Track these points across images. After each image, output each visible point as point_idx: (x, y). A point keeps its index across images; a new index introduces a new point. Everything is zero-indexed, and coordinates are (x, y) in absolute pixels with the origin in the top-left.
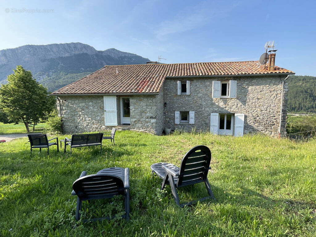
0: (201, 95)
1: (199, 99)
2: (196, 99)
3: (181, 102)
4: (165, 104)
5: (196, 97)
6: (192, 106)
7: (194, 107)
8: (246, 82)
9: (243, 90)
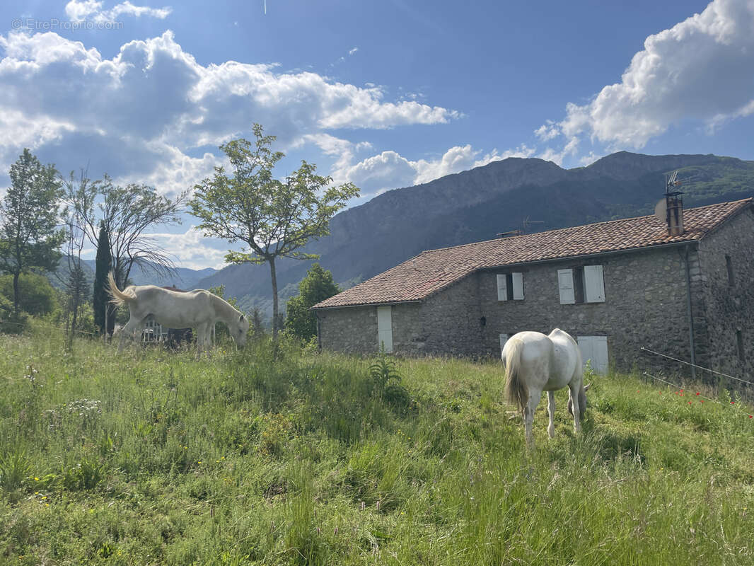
0: (544, 298)
1: (541, 307)
2: (535, 307)
3: (510, 315)
4: (483, 319)
5: (535, 303)
6: (531, 322)
7: (534, 325)
8: (619, 268)
9: (615, 285)
